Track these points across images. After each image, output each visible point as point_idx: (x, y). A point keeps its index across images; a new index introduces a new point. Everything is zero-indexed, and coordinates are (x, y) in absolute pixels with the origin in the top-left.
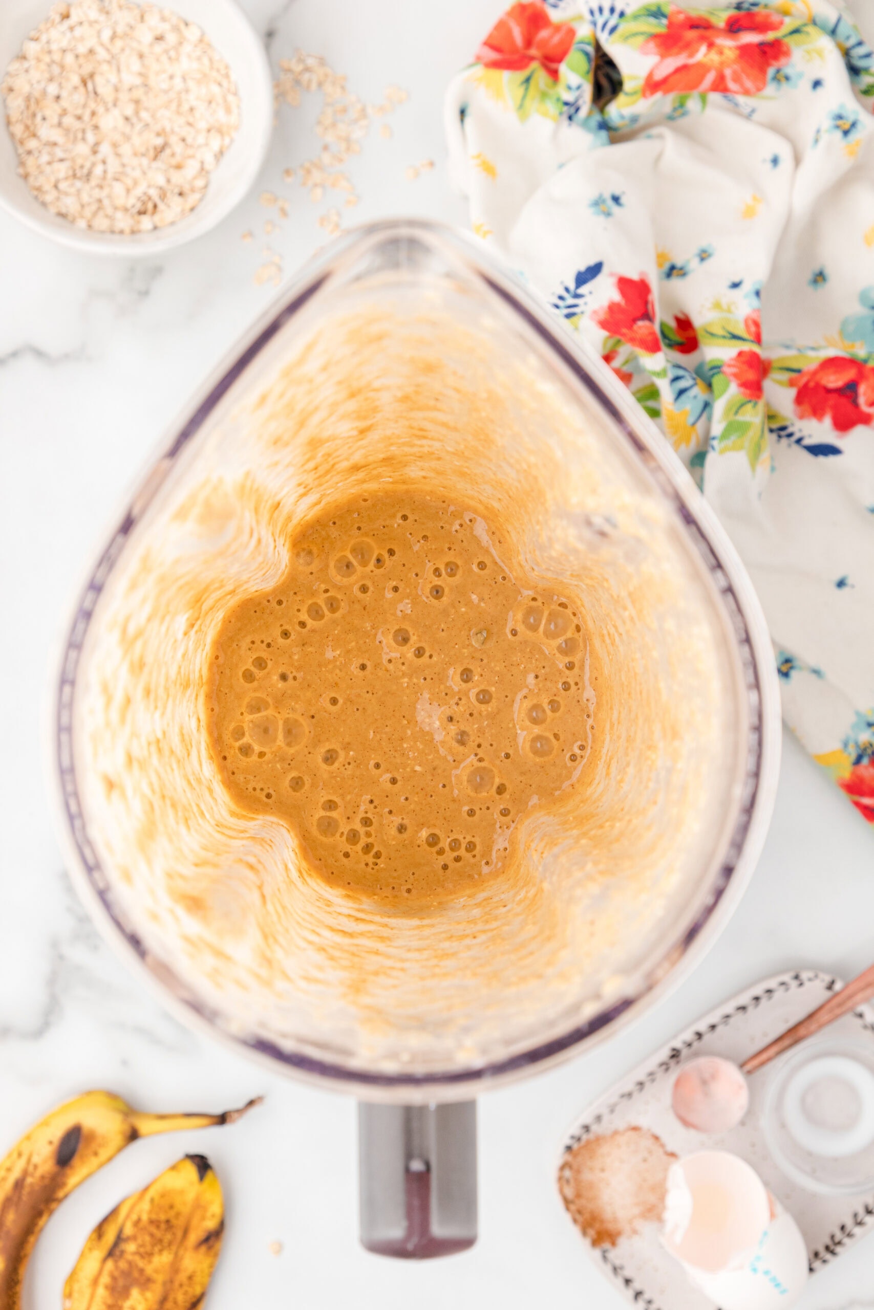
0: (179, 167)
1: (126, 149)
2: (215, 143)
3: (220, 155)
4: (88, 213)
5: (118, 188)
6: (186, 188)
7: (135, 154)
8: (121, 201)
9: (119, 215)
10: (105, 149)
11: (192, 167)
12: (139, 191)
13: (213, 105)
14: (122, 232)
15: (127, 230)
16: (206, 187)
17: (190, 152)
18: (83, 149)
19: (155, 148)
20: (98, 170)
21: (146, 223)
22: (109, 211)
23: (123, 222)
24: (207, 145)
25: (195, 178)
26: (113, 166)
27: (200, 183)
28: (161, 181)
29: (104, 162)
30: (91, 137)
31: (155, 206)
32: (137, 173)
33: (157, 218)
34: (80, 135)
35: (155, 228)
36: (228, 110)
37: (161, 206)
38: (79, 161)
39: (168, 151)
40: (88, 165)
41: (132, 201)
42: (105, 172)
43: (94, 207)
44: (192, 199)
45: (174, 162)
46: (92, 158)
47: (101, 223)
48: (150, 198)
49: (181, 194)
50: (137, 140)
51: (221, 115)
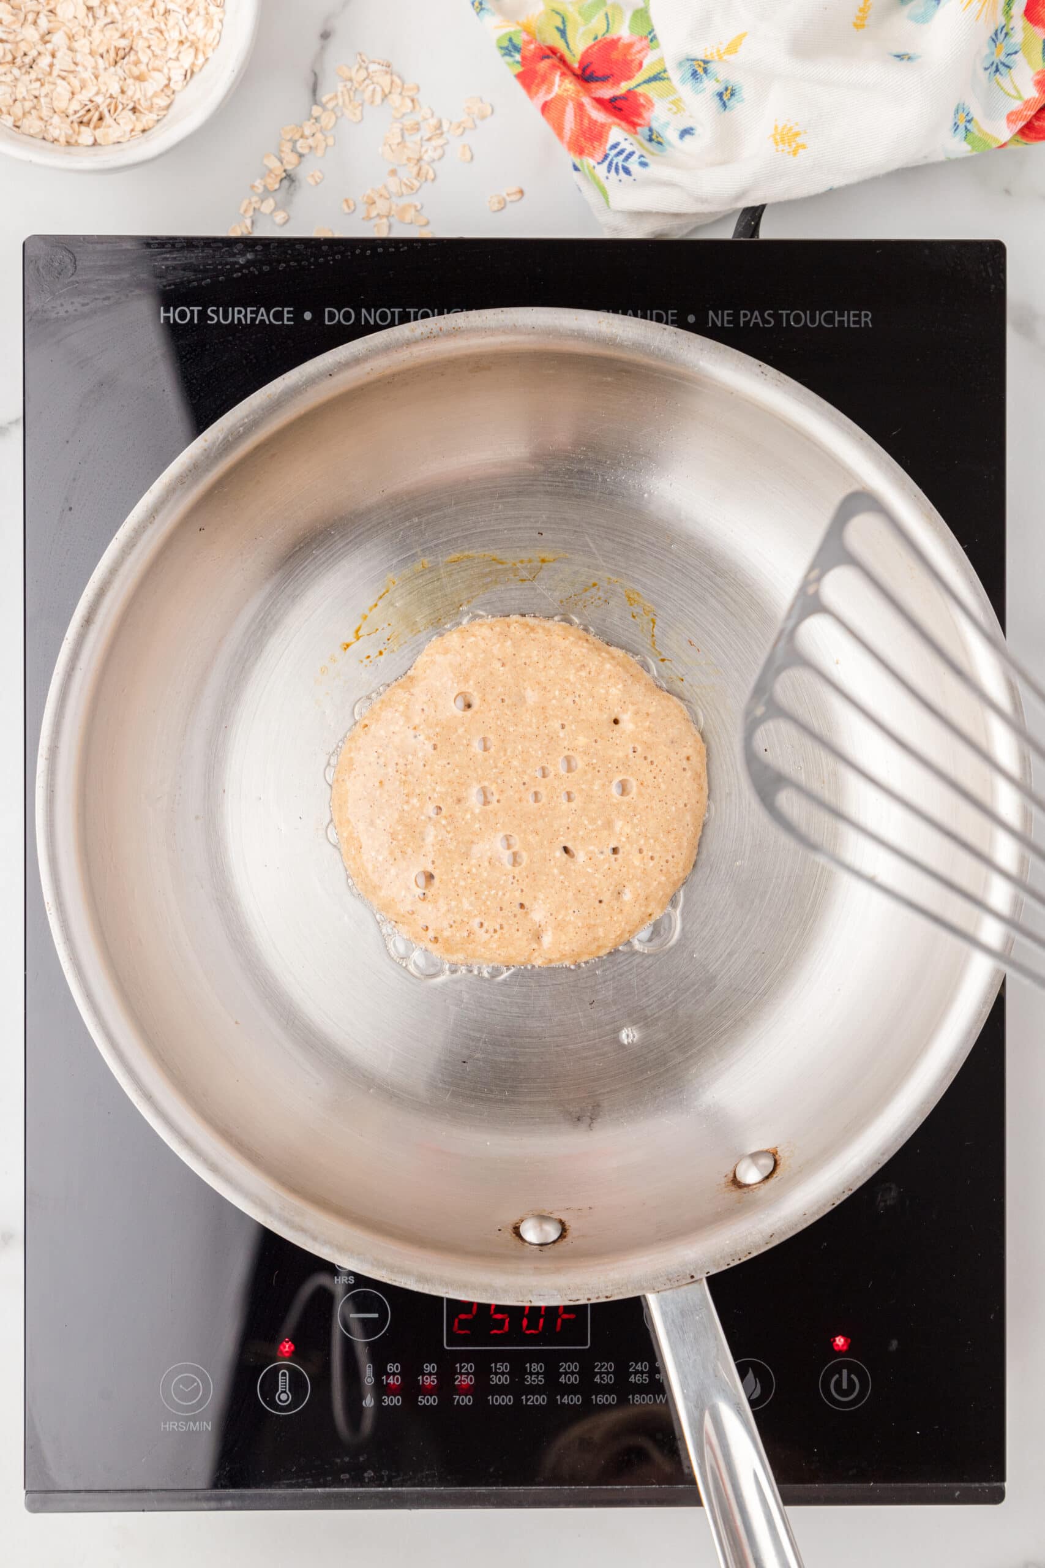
0: (140, 78)
1: (82, 44)
2: (187, 58)
3: (189, 75)
4: (18, 110)
5: (62, 88)
6: (143, 105)
7: (91, 53)
8: (61, 104)
9: (56, 120)
10: (59, 39)
11: (155, 83)
12: (84, 97)
13: (192, 15)
14: (55, 140)
15: (63, 140)
16: (168, 107)
17: (158, 63)
18: (31, 34)
19: (117, 50)
20: (44, 62)
21: (86, 136)
22: (45, 113)
23: (59, 128)
24: (177, 59)
25: (155, 95)
26: (63, 61)
27: (162, 102)
28: (115, 89)
29: (53, 56)
30: (43, 22)
31: (101, 119)
32: (87, 75)
33: (99, 133)
34: (31, 17)
35: (95, 143)
36: (209, 22)
37: (108, 120)
38: (23, 47)
39: (132, 57)
40: (33, 53)
41: (75, 106)
42: (51, 66)
43: (28, 105)
44: (148, 118)
45: (136, 71)
46: (41, 48)
47: (32, 124)
48: (97, 107)
49: (134, 110)
50: (97, 36)
51: (199, 27)
